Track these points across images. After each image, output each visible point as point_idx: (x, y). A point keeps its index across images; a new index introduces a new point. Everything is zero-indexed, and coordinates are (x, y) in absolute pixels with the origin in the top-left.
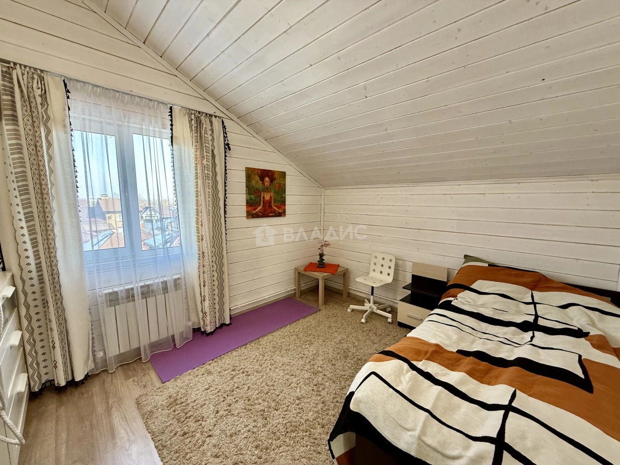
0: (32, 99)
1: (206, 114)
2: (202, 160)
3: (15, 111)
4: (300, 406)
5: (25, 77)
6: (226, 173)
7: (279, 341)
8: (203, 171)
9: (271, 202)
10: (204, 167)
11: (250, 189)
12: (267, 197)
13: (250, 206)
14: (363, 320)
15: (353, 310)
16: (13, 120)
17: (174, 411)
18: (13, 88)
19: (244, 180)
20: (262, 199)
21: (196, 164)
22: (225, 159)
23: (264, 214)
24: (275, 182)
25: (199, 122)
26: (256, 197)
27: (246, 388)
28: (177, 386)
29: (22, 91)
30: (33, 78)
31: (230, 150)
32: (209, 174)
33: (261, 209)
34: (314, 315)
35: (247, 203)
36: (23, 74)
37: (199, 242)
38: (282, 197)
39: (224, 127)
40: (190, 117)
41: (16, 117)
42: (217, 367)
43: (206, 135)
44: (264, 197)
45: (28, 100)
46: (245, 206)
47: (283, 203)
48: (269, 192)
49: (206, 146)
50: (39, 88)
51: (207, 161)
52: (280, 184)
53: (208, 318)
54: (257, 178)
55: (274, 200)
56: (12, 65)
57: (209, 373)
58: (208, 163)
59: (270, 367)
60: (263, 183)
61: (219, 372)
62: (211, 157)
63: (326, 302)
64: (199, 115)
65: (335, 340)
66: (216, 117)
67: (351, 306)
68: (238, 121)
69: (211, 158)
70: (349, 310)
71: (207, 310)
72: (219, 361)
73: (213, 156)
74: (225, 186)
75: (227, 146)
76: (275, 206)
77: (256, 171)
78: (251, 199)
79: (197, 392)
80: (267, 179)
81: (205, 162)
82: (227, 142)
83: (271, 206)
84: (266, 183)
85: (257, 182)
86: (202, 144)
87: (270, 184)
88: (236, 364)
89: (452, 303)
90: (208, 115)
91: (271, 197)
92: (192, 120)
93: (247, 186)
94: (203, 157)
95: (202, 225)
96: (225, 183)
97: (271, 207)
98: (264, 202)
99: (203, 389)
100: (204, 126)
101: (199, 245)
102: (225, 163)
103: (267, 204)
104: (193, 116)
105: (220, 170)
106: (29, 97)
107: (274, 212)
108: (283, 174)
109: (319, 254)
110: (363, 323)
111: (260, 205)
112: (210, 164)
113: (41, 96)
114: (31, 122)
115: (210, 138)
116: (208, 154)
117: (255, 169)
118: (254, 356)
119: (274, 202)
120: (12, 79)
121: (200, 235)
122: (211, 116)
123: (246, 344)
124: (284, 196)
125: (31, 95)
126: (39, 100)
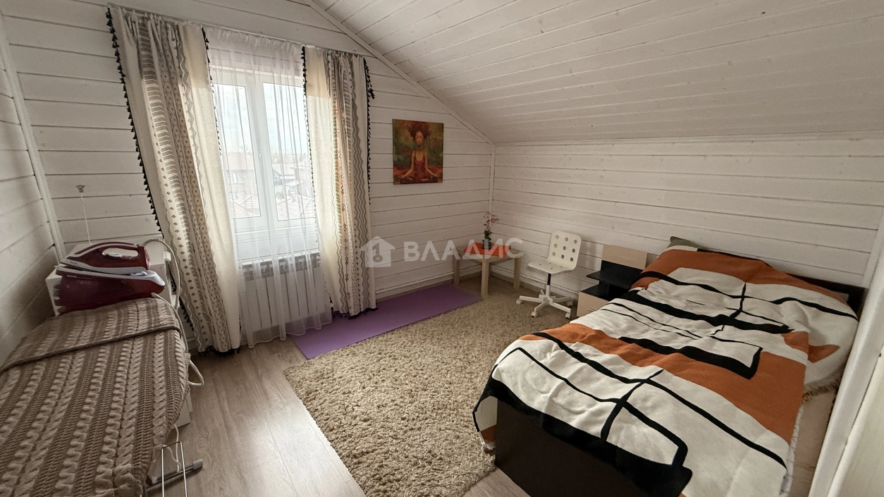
0: (168, 53)
1: (345, 53)
2: (341, 113)
3: (153, 67)
4: (449, 389)
5: (159, 27)
6: (369, 128)
7: (430, 330)
8: (342, 126)
9: (424, 164)
10: (344, 121)
11: (398, 148)
12: (419, 157)
13: (398, 169)
14: (534, 314)
15: (523, 302)
16: (151, 77)
17: (322, 384)
18: (149, 41)
19: (391, 136)
20: (413, 160)
21: (335, 118)
22: (368, 110)
23: (415, 180)
24: (430, 137)
25: (337, 65)
26: (405, 158)
27: (393, 370)
28: (322, 363)
29: (157, 44)
30: (166, 28)
31: (373, 98)
32: (350, 130)
33: (412, 173)
34: (475, 305)
35: (394, 165)
36: (156, 25)
37: (340, 212)
38: (439, 157)
39: (366, 68)
40: (327, 59)
41: (154, 73)
42: (362, 349)
43: (345, 81)
44: (415, 158)
45: (164, 54)
46: (392, 170)
47: (440, 164)
48: (421, 151)
49: (345, 95)
50: (173, 40)
51: (347, 114)
52: (436, 139)
53: (352, 299)
54: (407, 133)
55: (428, 161)
56: (146, 15)
57: (354, 354)
58: (348, 117)
59: (419, 353)
60: (414, 139)
61: (365, 354)
62: (351, 108)
63: (490, 292)
64: (337, 56)
65: (496, 333)
66: (356, 56)
67: (521, 297)
68: (383, 58)
69: (351, 110)
70: (518, 302)
71: (350, 290)
72: (364, 345)
73: (354, 107)
74: (368, 144)
75: (370, 93)
76: (430, 169)
77: (406, 124)
78: (399, 160)
79: (343, 370)
80: (419, 134)
81: (344, 115)
82: (370, 87)
83: (425, 169)
84: (418, 140)
85: (407, 138)
86: (340, 93)
87: (424, 141)
88: (382, 349)
89: (639, 293)
90: (347, 55)
91: (424, 158)
92: (328, 62)
93: (395, 144)
94: (343, 109)
95: (342, 193)
96: (368, 140)
97: (423, 169)
98: (415, 164)
99: (349, 367)
100: (343, 69)
101: (340, 216)
102: (368, 115)
103: (420, 167)
104: (330, 57)
105: (362, 124)
106: (164, 51)
107: (428, 176)
108: (440, 127)
109: (484, 231)
110: (533, 317)
111: (410, 168)
112: (351, 117)
113: (177, 48)
114: (168, 78)
115: (350, 84)
116: (348, 105)
117: (404, 121)
118: (401, 343)
119: (428, 164)
120: (147, 31)
121: (341, 204)
122: (351, 55)
123: (394, 330)
124: (440, 155)
125: (167, 48)
126: (175, 53)
